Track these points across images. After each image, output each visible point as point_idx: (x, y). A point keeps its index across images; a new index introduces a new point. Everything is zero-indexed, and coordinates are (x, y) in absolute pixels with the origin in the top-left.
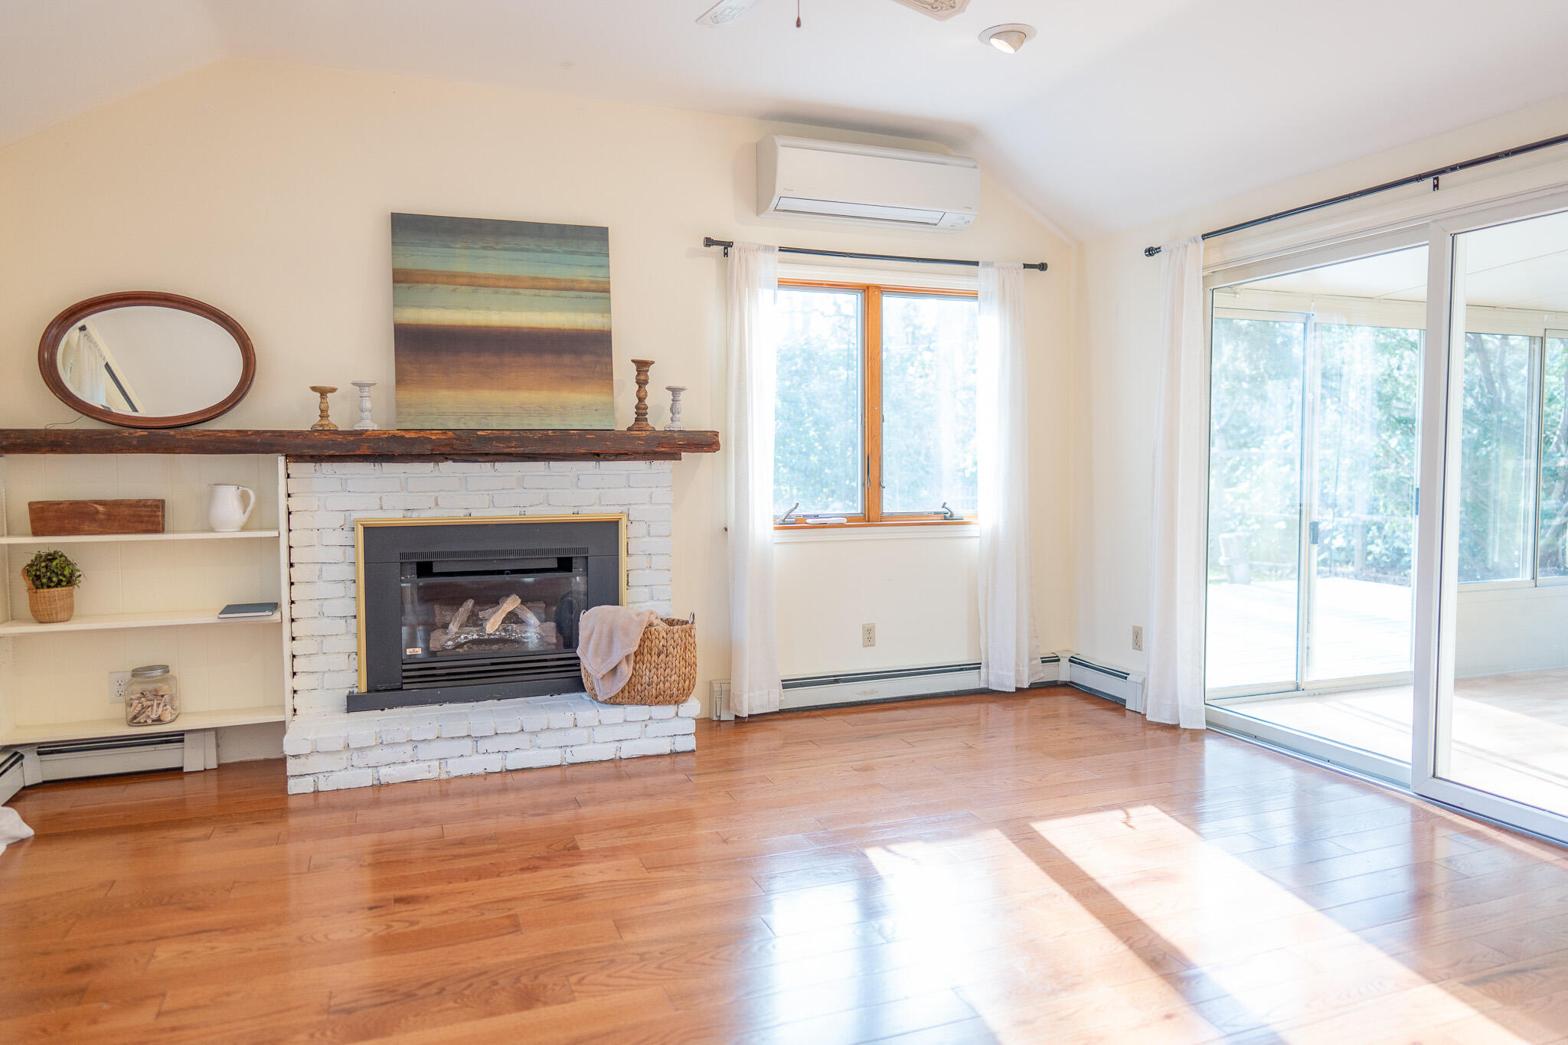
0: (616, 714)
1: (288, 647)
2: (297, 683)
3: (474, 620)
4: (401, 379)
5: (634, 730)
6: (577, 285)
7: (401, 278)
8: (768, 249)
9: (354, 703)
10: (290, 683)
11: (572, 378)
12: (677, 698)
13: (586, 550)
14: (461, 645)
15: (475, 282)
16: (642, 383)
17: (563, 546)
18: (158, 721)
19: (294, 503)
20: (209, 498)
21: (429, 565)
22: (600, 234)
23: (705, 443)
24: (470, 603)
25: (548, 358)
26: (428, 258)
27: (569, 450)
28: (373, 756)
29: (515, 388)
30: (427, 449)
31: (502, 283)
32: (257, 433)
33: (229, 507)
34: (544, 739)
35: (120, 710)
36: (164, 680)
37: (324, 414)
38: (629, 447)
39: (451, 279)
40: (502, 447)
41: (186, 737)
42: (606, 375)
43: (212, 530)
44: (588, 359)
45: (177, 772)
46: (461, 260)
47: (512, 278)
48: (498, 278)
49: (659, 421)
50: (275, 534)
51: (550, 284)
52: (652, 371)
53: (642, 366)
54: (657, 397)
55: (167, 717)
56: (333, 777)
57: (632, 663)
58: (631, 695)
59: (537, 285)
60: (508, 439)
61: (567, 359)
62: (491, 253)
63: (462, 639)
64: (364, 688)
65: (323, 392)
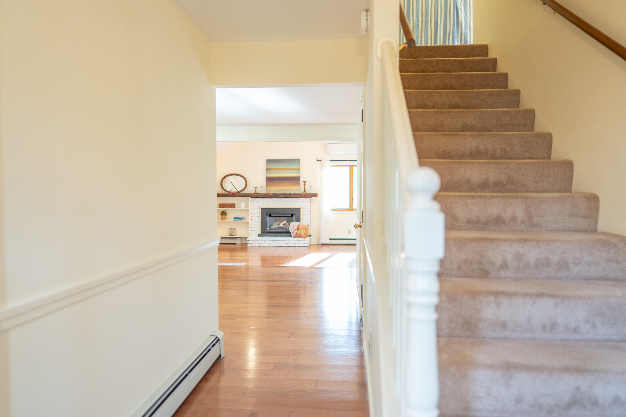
0: (295, 239)
1: (250, 226)
2: (251, 232)
3: (279, 224)
4: (267, 185)
5: (297, 242)
6: (294, 169)
7: (267, 169)
8: (328, 160)
9: (259, 235)
10: (250, 232)
11: (293, 184)
12: (305, 237)
13: (295, 213)
14: (276, 228)
15: (278, 169)
16: (305, 185)
17: (292, 212)
18: (233, 235)
19: (252, 204)
20: (240, 203)
21: (271, 214)
22: (299, 160)
23: (315, 195)
24: (279, 222)
25: (289, 181)
26: (272, 166)
27: (291, 197)
28: (259, 242)
29: (284, 186)
30: (269, 196)
31: (283, 169)
32: (246, 194)
33: (243, 205)
34: (283, 242)
35: (229, 234)
36: (234, 230)
37: (256, 191)
38: (301, 196)
39: (275, 169)
40: (280, 196)
41: (237, 239)
42: (299, 184)
43: (241, 208)
44: (296, 181)
45: (235, 244)
46: (276, 166)
47: (284, 169)
48: (282, 168)
49: (308, 191)
50: (248, 209)
51: (290, 169)
52: (306, 183)
53: (305, 182)
54: (307, 187)
55: (234, 235)
56: (254, 244)
57: (297, 231)
58: (296, 236)
59: (288, 169)
60: (282, 195)
61: (292, 181)
62: (281, 165)
63: (276, 227)
64: (261, 234)
65: (256, 188)
